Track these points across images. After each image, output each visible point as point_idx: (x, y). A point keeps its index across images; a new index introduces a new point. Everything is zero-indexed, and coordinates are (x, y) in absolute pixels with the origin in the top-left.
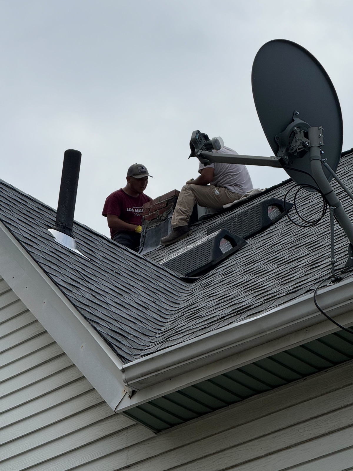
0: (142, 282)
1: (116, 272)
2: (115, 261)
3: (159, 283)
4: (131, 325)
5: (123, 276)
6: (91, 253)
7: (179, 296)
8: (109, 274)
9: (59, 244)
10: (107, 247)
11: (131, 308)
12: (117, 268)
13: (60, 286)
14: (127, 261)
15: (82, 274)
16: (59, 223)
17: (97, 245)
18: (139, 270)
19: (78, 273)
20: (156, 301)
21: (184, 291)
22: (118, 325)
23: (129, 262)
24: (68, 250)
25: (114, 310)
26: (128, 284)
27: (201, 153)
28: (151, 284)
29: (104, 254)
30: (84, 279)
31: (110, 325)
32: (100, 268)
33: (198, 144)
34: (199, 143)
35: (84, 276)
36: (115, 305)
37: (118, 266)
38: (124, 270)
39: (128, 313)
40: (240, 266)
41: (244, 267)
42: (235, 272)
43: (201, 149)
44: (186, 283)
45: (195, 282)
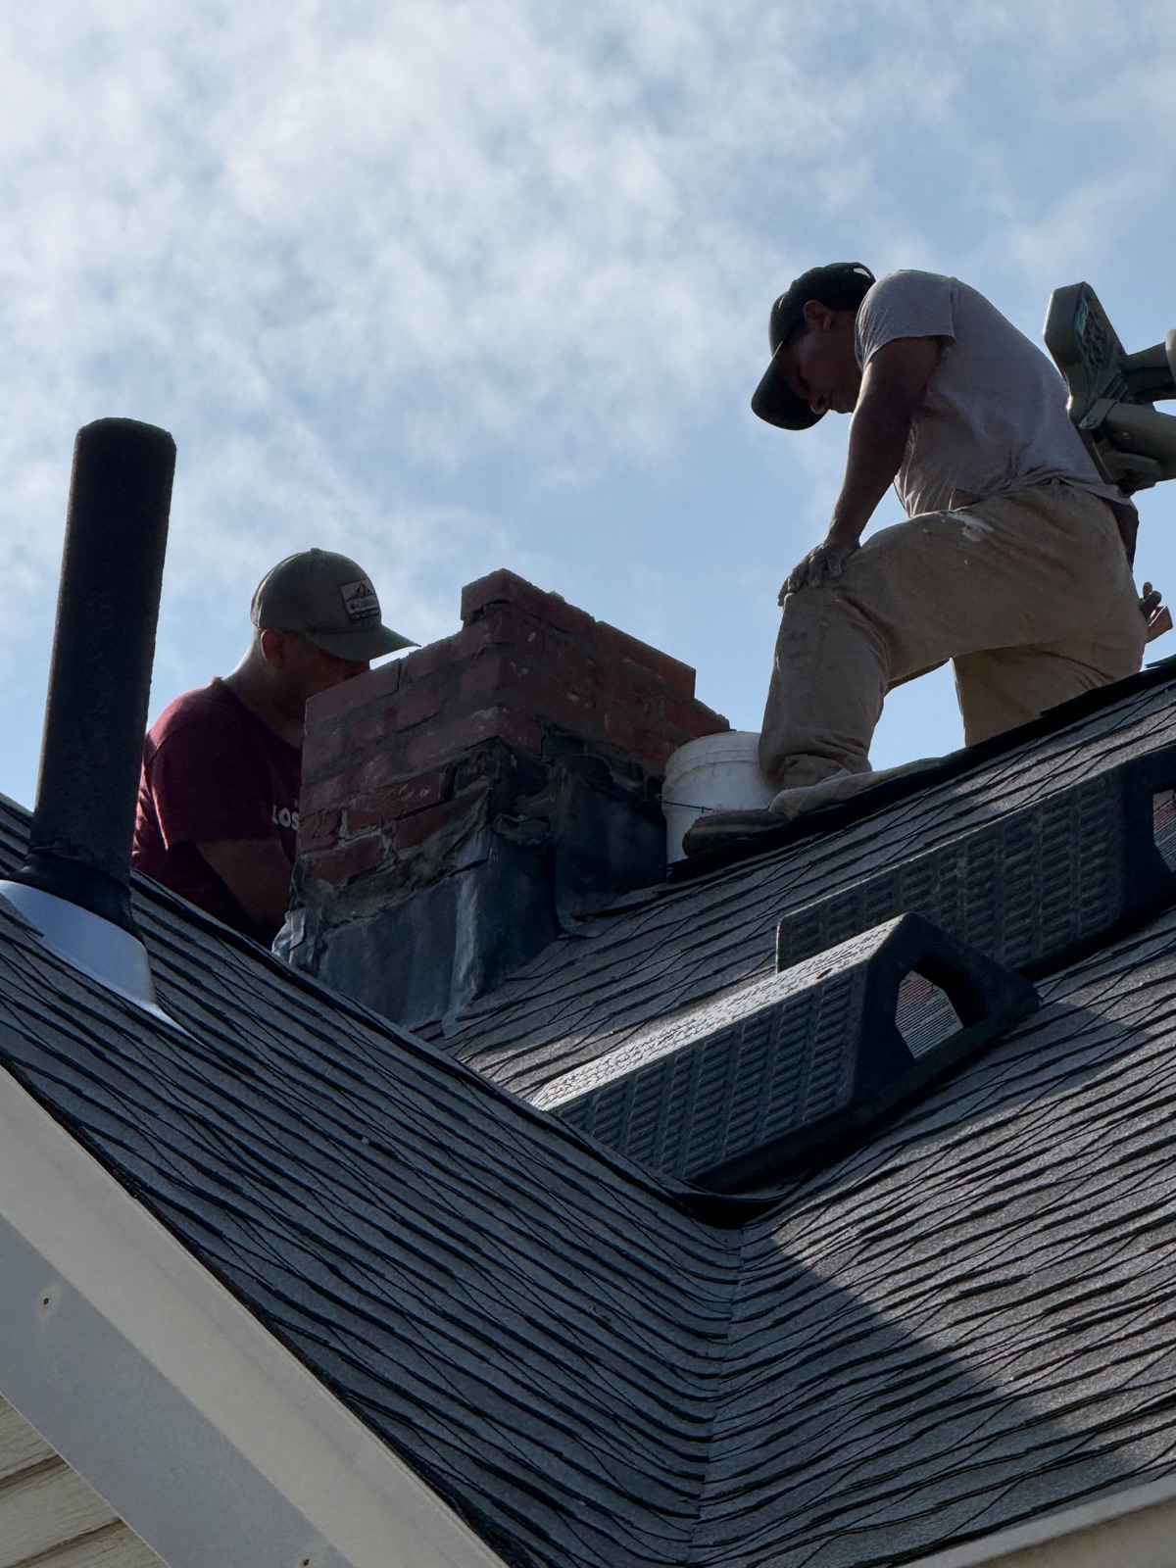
0: (506, 1204)
1: (372, 1144)
2: (346, 1082)
3: (583, 1217)
4: (557, 1441)
5: (412, 1168)
7: (698, 1293)
8: (348, 1153)
9: (68, 971)
10: (280, 1002)
11: (518, 1349)
12: (367, 1119)
13: (160, 1205)
14: (398, 1085)
15: (230, 1143)
16: (56, 845)
17: (231, 987)
18: (469, 1137)
19: (210, 1138)
20: (610, 1315)
21: (714, 1274)
22: (498, 1441)
23: (409, 1093)
24: (118, 1003)
25: (448, 1350)
26: (449, 1212)
27: (1105, 423)
28: (552, 1222)
30: (249, 1171)
31: (466, 1437)
32: (297, 1117)
33: (1088, 367)
34: (1094, 356)
35: (247, 1158)
36: (443, 1325)
37: (366, 1108)
38: (404, 1135)
39: (518, 1375)
40: (1063, 1124)
41: (1102, 1132)
42: (1046, 1159)
43: (1104, 396)
44: (706, 1228)
45: (753, 1221)
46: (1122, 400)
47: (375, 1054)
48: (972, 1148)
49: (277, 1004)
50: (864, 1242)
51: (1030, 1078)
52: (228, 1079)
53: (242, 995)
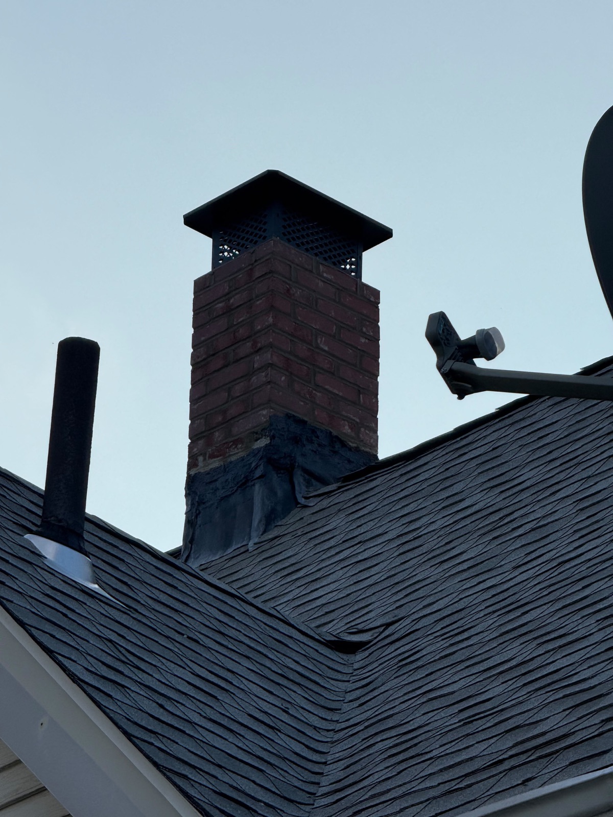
0: (248, 658)
1: (189, 637)
2: (181, 607)
3: (283, 658)
4: (255, 776)
5: (205, 647)
6: (125, 589)
7: (333, 688)
8: (177, 645)
9: (56, 574)
10: (154, 571)
11: (242, 731)
12: (188, 625)
13: (85, 686)
14: (205, 605)
15: (121, 649)
16: (53, 518)
17: (133, 568)
18: (234, 626)
19: (113, 648)
20: (289, 706)
21: (340, 677)
22: (226, 779)
23: (208, 607)
24: (78, 587)
25: (210, 738)
26: (220, 666)
27: (451, 369)
28: (268, 663)
29: (154, 591)
30: (128, 662)
31: (212, 780)
32: (155, 630)
33: (444, 346)
34: (446, 342)
35: (128, 655)
36: (209, 725)
37: (189, 619)
38: (205, 631)
39: (240, 745)
40: (482, 614)
41: (495, 619)
42: (472, 632)
43: (450, 359)
44: (340, 655)
45: (360, 650)
46: (457, 361)
47: (196, 591)
48: (447, 621)
49: (153, 573)
50: (398, 667)
51: (473, 589)
52: (125, 616)
53: (137, 571)
